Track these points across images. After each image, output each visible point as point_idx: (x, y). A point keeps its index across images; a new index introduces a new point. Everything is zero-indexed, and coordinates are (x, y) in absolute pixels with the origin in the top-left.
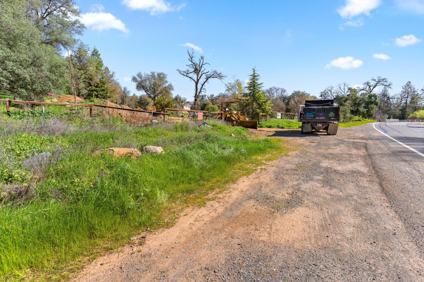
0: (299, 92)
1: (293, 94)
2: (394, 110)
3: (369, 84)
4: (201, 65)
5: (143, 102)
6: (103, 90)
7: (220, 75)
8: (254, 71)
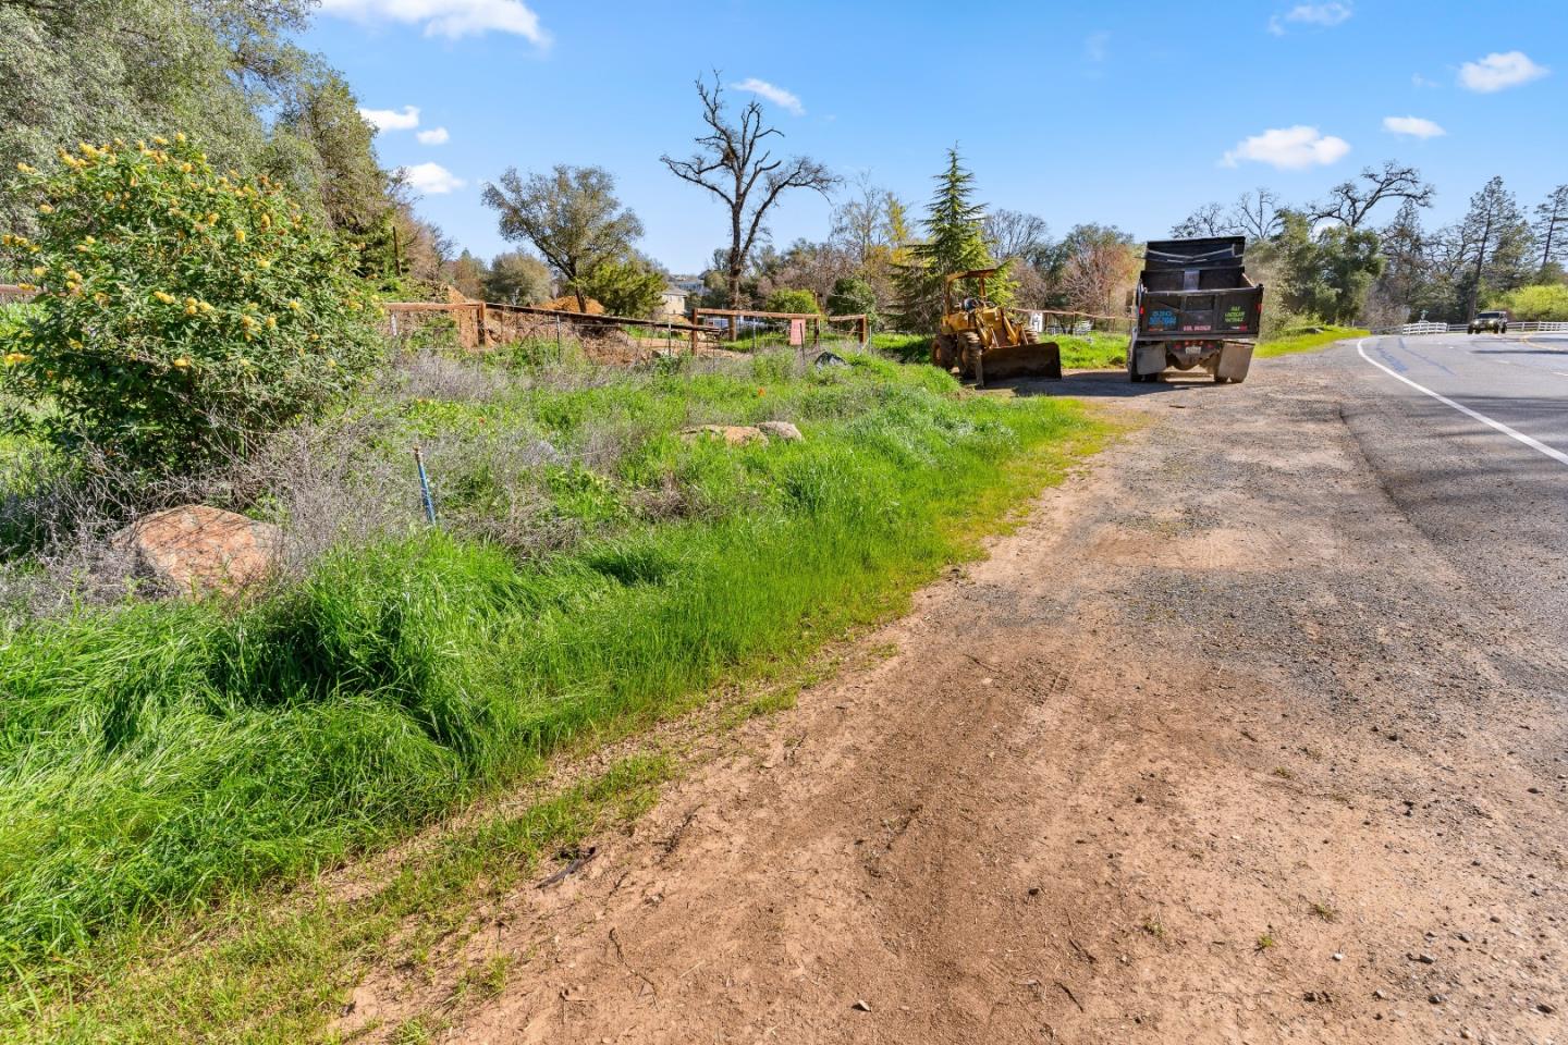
0: (1093, 229)
1: (1071, 237)
2: (1434, 288)
3: (1350, 194)
4: (749, 136)
5: (507, 282)
6: (380, 243)
7: (820, 175)
8: (954, 161)
